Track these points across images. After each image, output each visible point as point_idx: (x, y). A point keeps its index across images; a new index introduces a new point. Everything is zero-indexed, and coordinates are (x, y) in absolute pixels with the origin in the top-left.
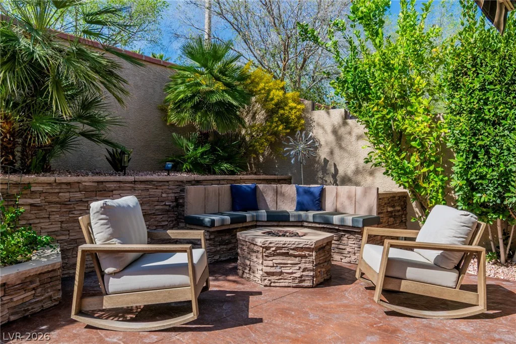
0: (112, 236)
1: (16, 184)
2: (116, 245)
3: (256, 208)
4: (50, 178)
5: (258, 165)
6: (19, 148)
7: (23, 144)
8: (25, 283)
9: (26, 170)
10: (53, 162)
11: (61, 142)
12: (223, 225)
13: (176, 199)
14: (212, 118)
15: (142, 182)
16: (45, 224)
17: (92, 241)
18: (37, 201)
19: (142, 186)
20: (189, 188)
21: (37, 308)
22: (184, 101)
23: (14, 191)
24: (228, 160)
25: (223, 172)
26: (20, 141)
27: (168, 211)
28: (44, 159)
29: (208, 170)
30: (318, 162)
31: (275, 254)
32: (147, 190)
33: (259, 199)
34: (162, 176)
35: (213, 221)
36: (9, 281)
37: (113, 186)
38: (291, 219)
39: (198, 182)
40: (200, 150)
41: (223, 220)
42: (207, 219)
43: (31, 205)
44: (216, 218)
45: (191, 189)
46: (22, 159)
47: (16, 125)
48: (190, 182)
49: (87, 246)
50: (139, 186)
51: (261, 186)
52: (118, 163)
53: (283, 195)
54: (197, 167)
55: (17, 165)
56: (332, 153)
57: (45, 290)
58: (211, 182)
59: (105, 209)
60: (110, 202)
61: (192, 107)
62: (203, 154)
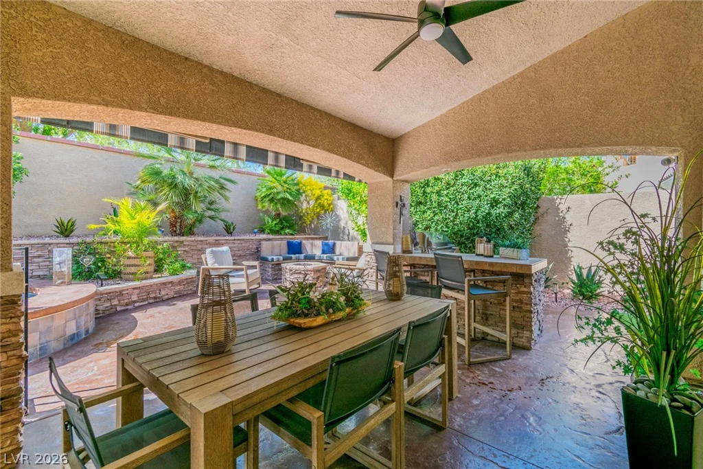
0: (215, 262)
1: (177, 241)
2: (216, 266)
3: (301, 253)
4: (193, 238)
5: (311, 229)
6: (179, 224)
7: (181, 222)
8: (180, 283)
9: (182, 234)
10: (195, 230)
11: (199, 220)
12: (278, 261)
13: (257, 248)
14: (279, 206)
15: (238, 240)
16: (190, 259)
17: (207, 265)
18: (187, 249)
19: (239, 242)
20: (263, 242)
21: (185, 293)
22: (265, 197)
23: (176, 244)
24: (289, 227)
25: (286, 234)
26: (179, 221)
27: (252, 254)
28: (190, 229)
29: (278, 233)
30: (340, 229)
31: (294, 273)
32: (241, 243)
33: (303, 248)
34: (252, 237)
35: (273, 259)
36: (174, 281)
37: (223, 242)
38: (316, 258)
39: (269, 240)
40: (274, 222)
41: (278, 259)
42: (270, 258)
43: (184, 251)
44: (274, 257)
45: (264, 243)
46: (180, 229)
47: (177, 214)
48: (264, 240)
49: (205, 266)
50: (236, 242)
51: (304, 241)
52: (229, 230)
53: (315, 246)
54: (272, 232)
55: (178, 232)
56: (346, 223)
57: (188, 286)
58: (277, 239)
59: (212, 252)
60: (214, 249)
61: (269, 200)
62: (276, 224)
